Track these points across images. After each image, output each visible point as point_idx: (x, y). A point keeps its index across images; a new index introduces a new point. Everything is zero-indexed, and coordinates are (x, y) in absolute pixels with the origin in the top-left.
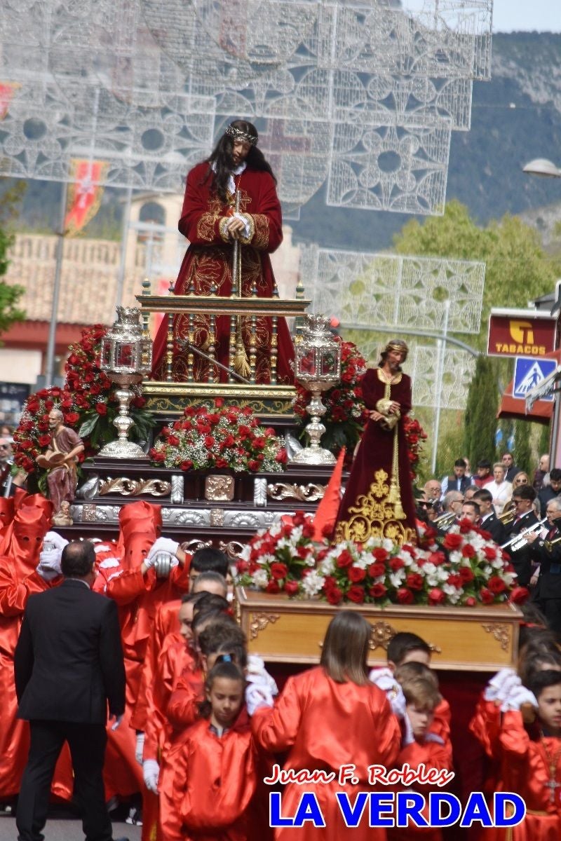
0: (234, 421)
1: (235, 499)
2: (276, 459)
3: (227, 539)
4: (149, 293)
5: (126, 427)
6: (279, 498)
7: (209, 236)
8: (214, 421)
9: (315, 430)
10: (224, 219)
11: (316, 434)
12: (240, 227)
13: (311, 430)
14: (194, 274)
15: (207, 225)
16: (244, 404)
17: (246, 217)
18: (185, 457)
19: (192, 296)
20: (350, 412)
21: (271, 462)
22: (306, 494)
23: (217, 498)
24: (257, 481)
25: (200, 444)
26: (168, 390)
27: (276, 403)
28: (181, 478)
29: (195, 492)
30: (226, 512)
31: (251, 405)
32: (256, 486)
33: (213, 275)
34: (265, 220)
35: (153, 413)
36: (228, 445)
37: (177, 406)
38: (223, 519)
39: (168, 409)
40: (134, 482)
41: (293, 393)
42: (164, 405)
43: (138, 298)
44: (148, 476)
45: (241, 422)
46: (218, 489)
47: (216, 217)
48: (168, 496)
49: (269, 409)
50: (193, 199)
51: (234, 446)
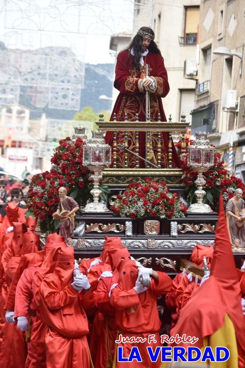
0: (157, 190)
1: (160, 233)
2: (181, 210)
3: (160, 257)
4: (103, 120)
5: (98, 195)
6: (184, 232)
7: (132, 89)
8: (146, 191)
9: (200, 194)
10: (140, 80)
11: (200, 196)
12: (150, 84)
13: (198, 194)
14: (123, 110)
15: (131, 83)
16: (156, 179)
17: (152, 79)
18: (132, 211)
19: (126, 122)
20: (215, 183)
21: (179, 212)
22: (198, 229)
23: (150, 233)
24: (172, 223)
25: (140, 204)
26: (115, 173)
27: (172, 178)
28: (131, 222)
29: (138, 230)
30: (156, 241)
31: (159, 179)
32: (172, 226)
33: (134, 110)
34: (161, 80)
35: (108, 186)
36: (155, 204)
37: (120, 181)
38: (155, 244)
39: (115, 183)
40: (105, 226)
41: (181, 173)
42: (113, 181)
43: (97, 123)
44: (112, 222)
45: (160, 190)
46: (151, 227)
47: (135, 79)
48: (124, 232)
49: (168, 181)
50: (121, 70)
51: (159, 204)
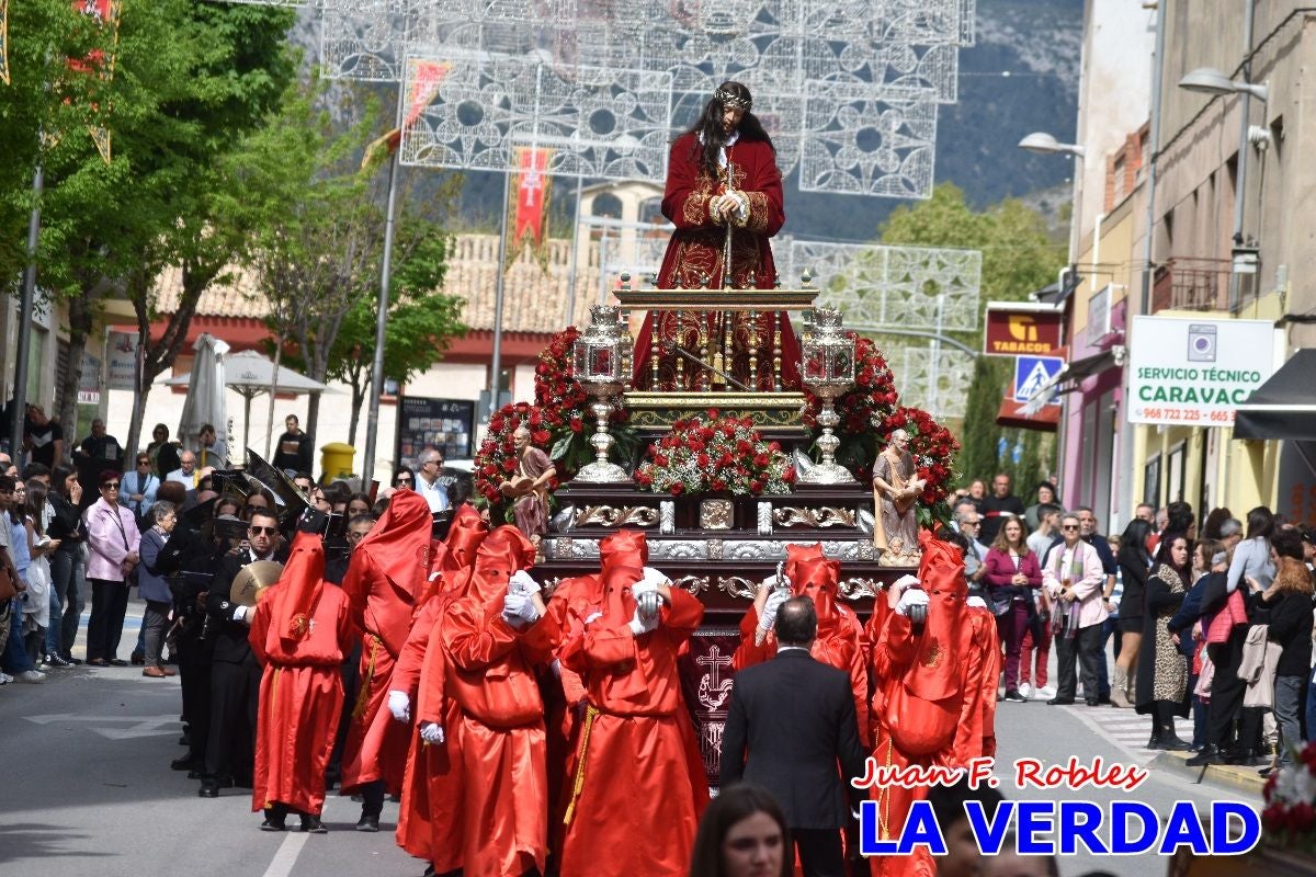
0: (731, 435)
1: (735, 527)
2: (783, 479)
3: (727, 574)
4: (629, 287)
5: (605, 446)
6: (787, 524)
7: (697, 219)
8: (708, 437)
9: (827, 444)
10: (715, 198)
11: (828, 448)
12: (734, 207)
13: (822, 443)
14: (681, 263)
15: (695, 206)
16: (744, 415)
17: (740, 196)
18: (675, 480)
20: (868, 422)
21: (776, 482)
22: (819, 519)
23: (714, 527)
24: (760, 505)
25: (692, 464)
26: (654, 402)
27: (782, 413)
28: (671, 503)
29: (688, 521)
30: (725, 543)
31: (752, 416)
32: (760, 512)
33: (703, 264)
34: (762, 197)
35: (638, 430)
36: (724, 464)
37: (665, 420)
38: (722, 551)
39: (655, 424)
40: (616, 510)
41: (801, 401)
42: (650, 419)
43: (616, 294)
44: (632, 503)
45: (740, 437)
46: (716, 514)
47: (705, 196)
48: (657, 525)
49: (773, 420)
50: (678, 176)
51: (732, 465)
